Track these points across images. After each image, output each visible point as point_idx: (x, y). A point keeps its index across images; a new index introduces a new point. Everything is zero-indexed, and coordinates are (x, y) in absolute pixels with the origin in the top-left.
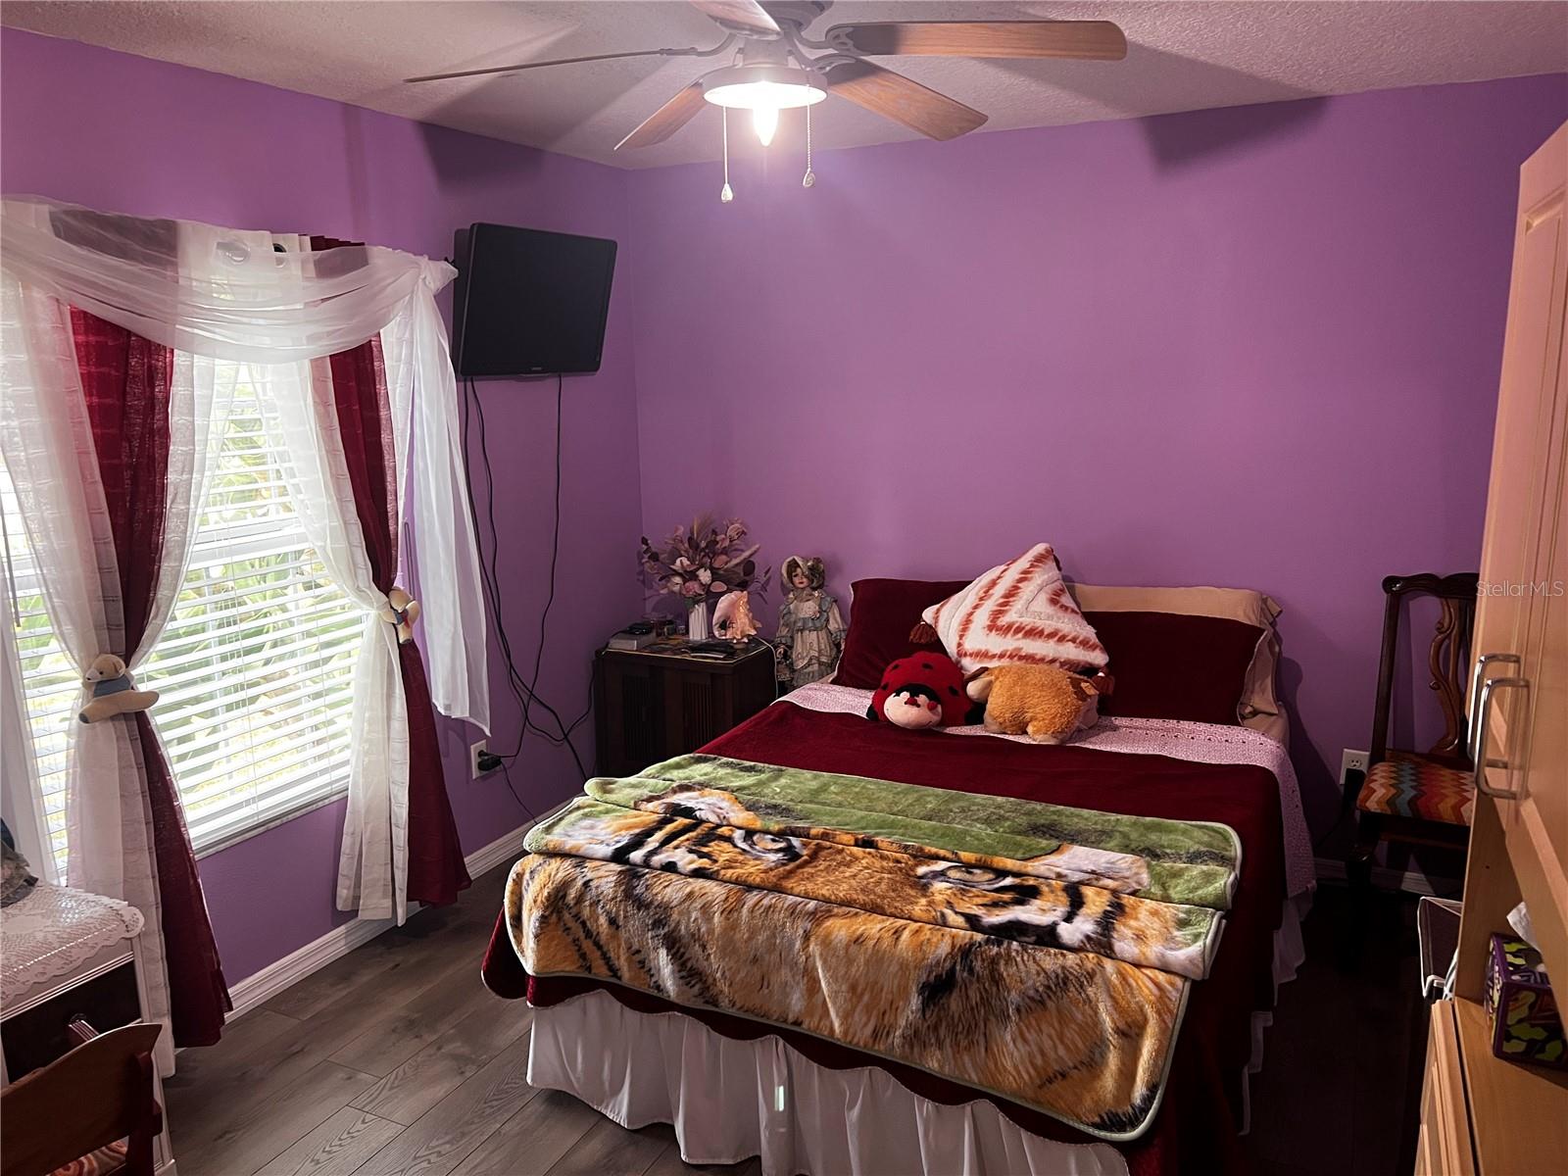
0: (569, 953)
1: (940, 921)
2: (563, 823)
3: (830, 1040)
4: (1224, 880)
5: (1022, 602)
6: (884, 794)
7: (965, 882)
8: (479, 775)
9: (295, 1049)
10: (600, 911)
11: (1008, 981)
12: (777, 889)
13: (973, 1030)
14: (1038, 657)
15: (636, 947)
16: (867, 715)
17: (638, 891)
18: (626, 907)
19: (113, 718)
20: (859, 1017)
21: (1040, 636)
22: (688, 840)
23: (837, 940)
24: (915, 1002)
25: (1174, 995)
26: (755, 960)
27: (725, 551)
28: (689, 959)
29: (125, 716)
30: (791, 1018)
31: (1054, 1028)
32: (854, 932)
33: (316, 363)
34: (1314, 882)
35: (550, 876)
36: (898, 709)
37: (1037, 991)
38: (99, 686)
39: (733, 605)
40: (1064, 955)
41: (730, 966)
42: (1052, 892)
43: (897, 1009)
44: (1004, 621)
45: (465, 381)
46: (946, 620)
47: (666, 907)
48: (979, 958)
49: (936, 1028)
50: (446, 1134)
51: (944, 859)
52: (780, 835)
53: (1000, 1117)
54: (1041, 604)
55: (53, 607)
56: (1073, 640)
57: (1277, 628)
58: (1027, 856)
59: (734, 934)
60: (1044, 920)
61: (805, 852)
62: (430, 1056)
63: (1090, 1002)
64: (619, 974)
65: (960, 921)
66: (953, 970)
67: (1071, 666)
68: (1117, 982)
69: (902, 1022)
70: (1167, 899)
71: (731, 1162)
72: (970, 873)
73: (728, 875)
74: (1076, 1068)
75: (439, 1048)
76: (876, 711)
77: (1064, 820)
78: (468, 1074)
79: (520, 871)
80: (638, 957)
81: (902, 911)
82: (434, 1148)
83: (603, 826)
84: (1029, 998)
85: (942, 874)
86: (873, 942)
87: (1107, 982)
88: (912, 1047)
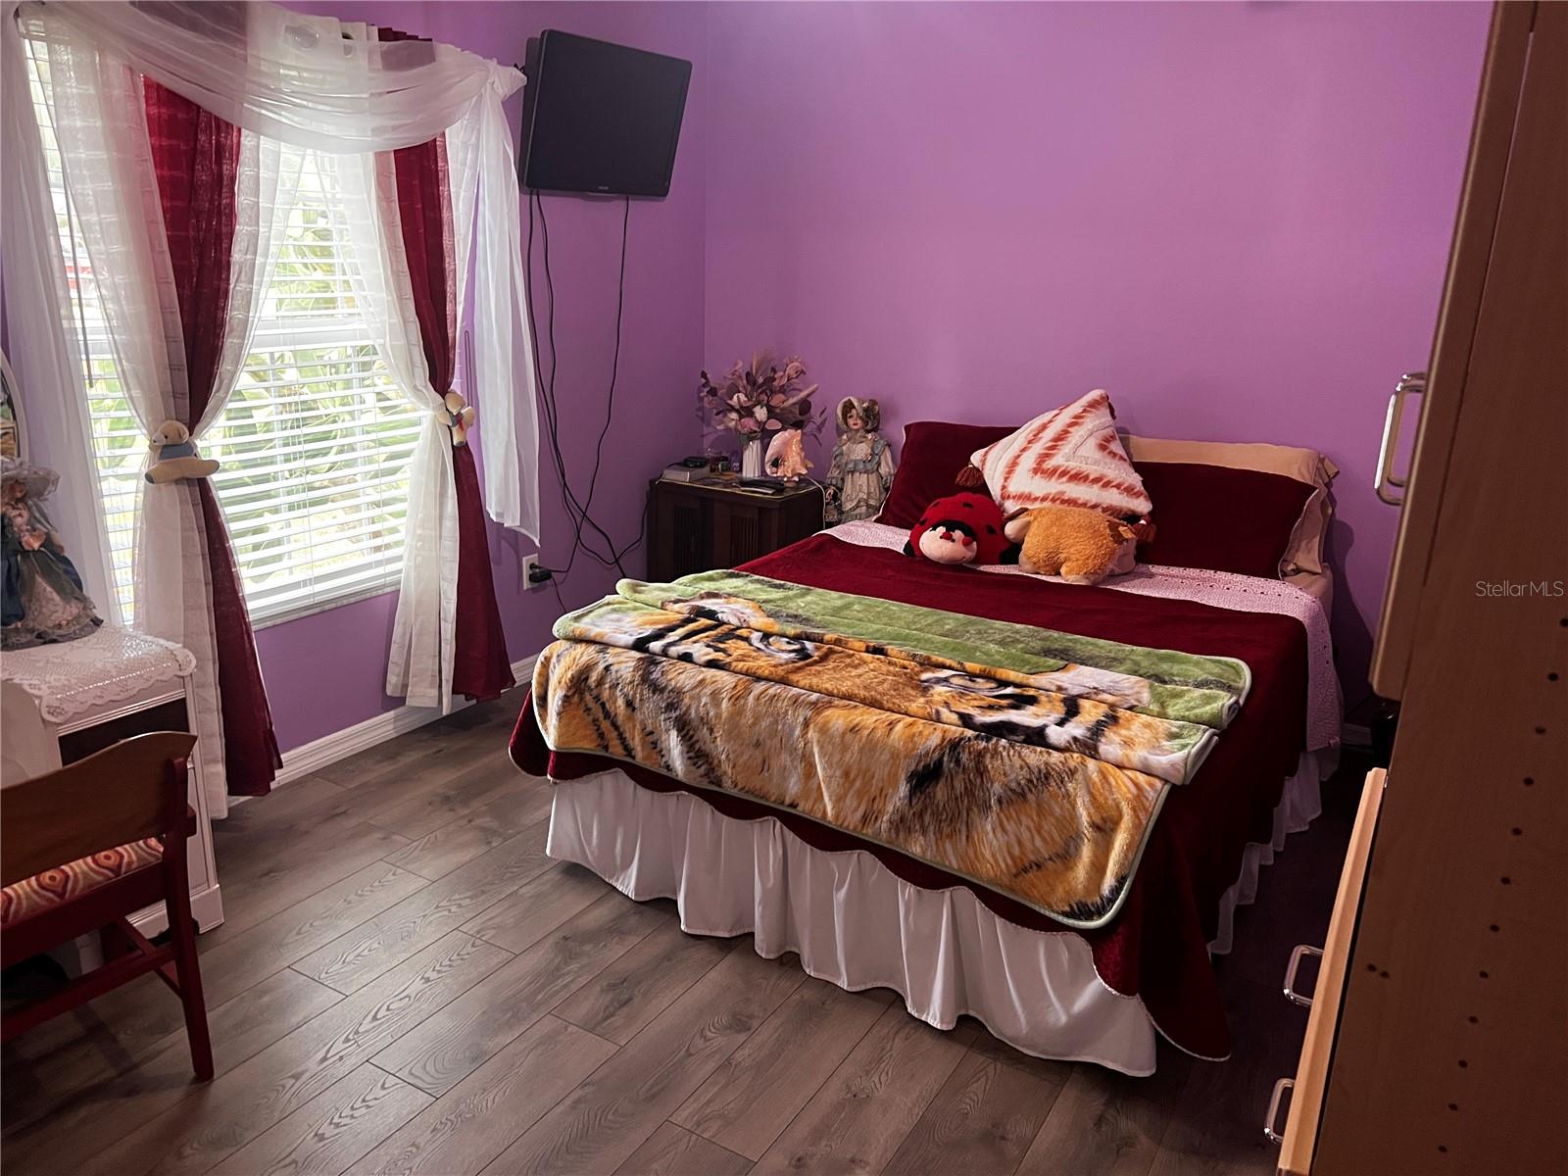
0: (589, 732)
1: (934, 717)
2: (592, 615)
3: (821, 822)
4: (1224, 701)
5: (1070, 446)
6: (903, 615)
7: (966, 688)
8: (530, 587)
9: (339, 810)
10: (618, 693)
11: (992, 773)
12: (784, 681)
13: (956, 819)
14: (1080, 502)
15: (649, 728)
16: (904, 550)
17: (653, 676)
18: (642, 690)
19: (177, 482)
20: (850, 801)
21: (1085, 481)
22: (707, 637)
23: (834, 729)
24: (903, 789)
25: (1151, 794)
26: (758, 744)
27: (782, 390)
28: (697, 741)
29: (188, 481)
30: (788, 801)
31: (1032, 819)
32: (851, 721)
33: (379, 155)
34: (1338, 739)
35: (574, 660)
36: (934, 543)
37: (1019, 784)
38: (165, 450)
39: (787, 444)
40: (1049, 754)
41: (734, 748)
42: (1050, 702)
43: (886, 796)
44: (1050, 464)
45: (531, 194)
46: (992, 464)
47: (679, 692)
48: (967, 750)
49: (921, 815)
50: (468, 890)
51: (950, 668)
52: (797, 638)
53: (977, 905)
54: (1090, 449)
55: (123, 371)
56: (1118, 486)
57: (1332, 490)
58: (1032, 671)
59: (740, 719)
60: (1036, 723)
61: (817, 654)
62: (462, 827)
63: (1069, 796)
64: (633, 753)
65: (955, 717)
66: (940, 761)
67: (1111, 510)
68: (1097, 780)
69: (890, 808)
70: (1163, 715)
71: (727, 935)
72: (974, 681)
73: (739, 667)
74: (1050, 859)
75: (470, 821)
76: (912, 547)
77: (1079, 646)
78: (494, 844)
79: (548, 654)
80: (651, 738)
81: (899, 706)
82: (455, 900)
83: (628, 619)
84: (1011, 790)
85: (946, 680)
86: (866, 732)
87: (1087, 779)
88: (897, 833)
